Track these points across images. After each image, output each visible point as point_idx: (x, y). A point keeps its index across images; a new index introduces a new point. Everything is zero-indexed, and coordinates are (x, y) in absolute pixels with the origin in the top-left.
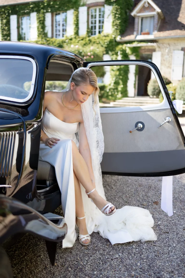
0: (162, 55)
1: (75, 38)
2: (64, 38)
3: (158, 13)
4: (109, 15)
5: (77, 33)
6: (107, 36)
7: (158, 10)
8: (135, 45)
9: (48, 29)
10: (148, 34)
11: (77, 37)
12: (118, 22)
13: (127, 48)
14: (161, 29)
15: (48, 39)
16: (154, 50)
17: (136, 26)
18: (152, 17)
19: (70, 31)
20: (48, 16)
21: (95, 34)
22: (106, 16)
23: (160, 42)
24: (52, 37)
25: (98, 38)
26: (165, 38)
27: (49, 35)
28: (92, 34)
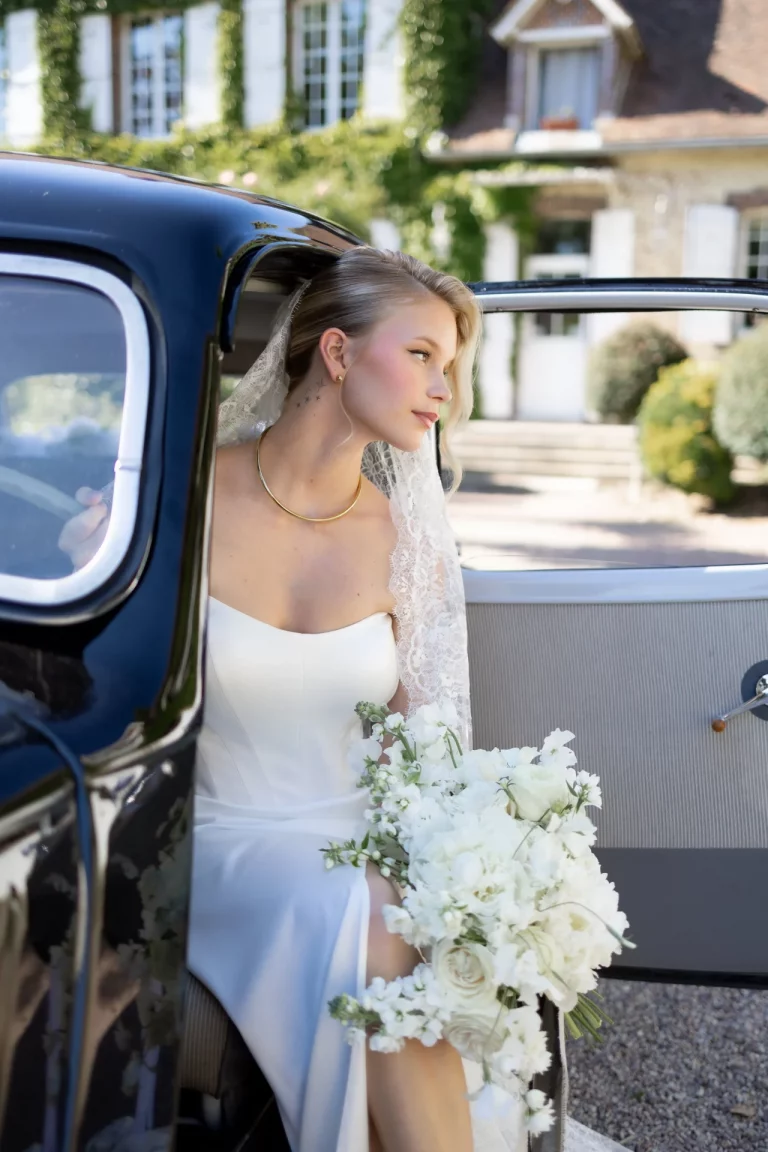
0: (640, 228)
1: (229, 137)
2: (173, 139)
3: (619, 35)
4: (389, 36)
5: (235, 115)
6: (380, 132)
7: (620, 18)
8: (512, 175)
9: (97, 93)
10: (572, 125)
11: (238, 133)
12: (432, 68)
13: (477, 189)
14: (632, 105)
15: (94, 141)
16: (601, 203)
17: (515, 91)
18: (592, 49)
19: (204, 107)
20: (96, 33)
21: (322, 119)
22: (374, 36)
23: (629, 164)
24: (116, 131)
25: (340, 141)
26: (652, 149)
27: (102, 119)
28: (307, 122)
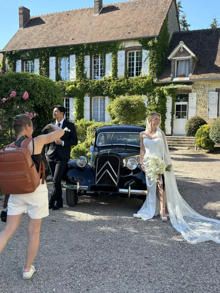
0: (198, 96)
1: (114, 79)
2: (103, 79)
3: (193, 58)
4: (146, 59)
5: (115, 75)
6: (145, 78)
7: (193, 55)
8: (171, 86)
9: (87, 71)
10: (184, 76)
11: (116, 79)
12: (154, 65)
13: (165, 89)
14: (195, 73)
15: (87, 80)
16: (190, 91)
17: (172, 70)
18: (189, 60)
19: (109, 73)
20: (87, 59)
21: (133, 76)
22: (143, 59)
23: (196, 83)
24: (91, 78)
25: (136, 80)
26: (200, 80)
27: (88, 76)
28: (130, 76)
